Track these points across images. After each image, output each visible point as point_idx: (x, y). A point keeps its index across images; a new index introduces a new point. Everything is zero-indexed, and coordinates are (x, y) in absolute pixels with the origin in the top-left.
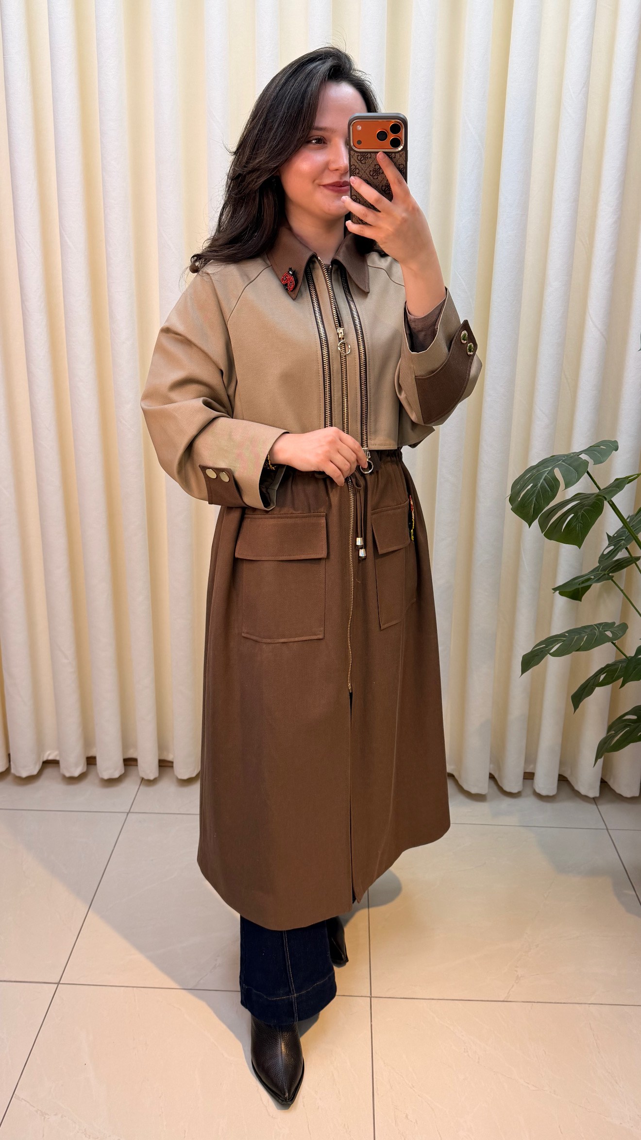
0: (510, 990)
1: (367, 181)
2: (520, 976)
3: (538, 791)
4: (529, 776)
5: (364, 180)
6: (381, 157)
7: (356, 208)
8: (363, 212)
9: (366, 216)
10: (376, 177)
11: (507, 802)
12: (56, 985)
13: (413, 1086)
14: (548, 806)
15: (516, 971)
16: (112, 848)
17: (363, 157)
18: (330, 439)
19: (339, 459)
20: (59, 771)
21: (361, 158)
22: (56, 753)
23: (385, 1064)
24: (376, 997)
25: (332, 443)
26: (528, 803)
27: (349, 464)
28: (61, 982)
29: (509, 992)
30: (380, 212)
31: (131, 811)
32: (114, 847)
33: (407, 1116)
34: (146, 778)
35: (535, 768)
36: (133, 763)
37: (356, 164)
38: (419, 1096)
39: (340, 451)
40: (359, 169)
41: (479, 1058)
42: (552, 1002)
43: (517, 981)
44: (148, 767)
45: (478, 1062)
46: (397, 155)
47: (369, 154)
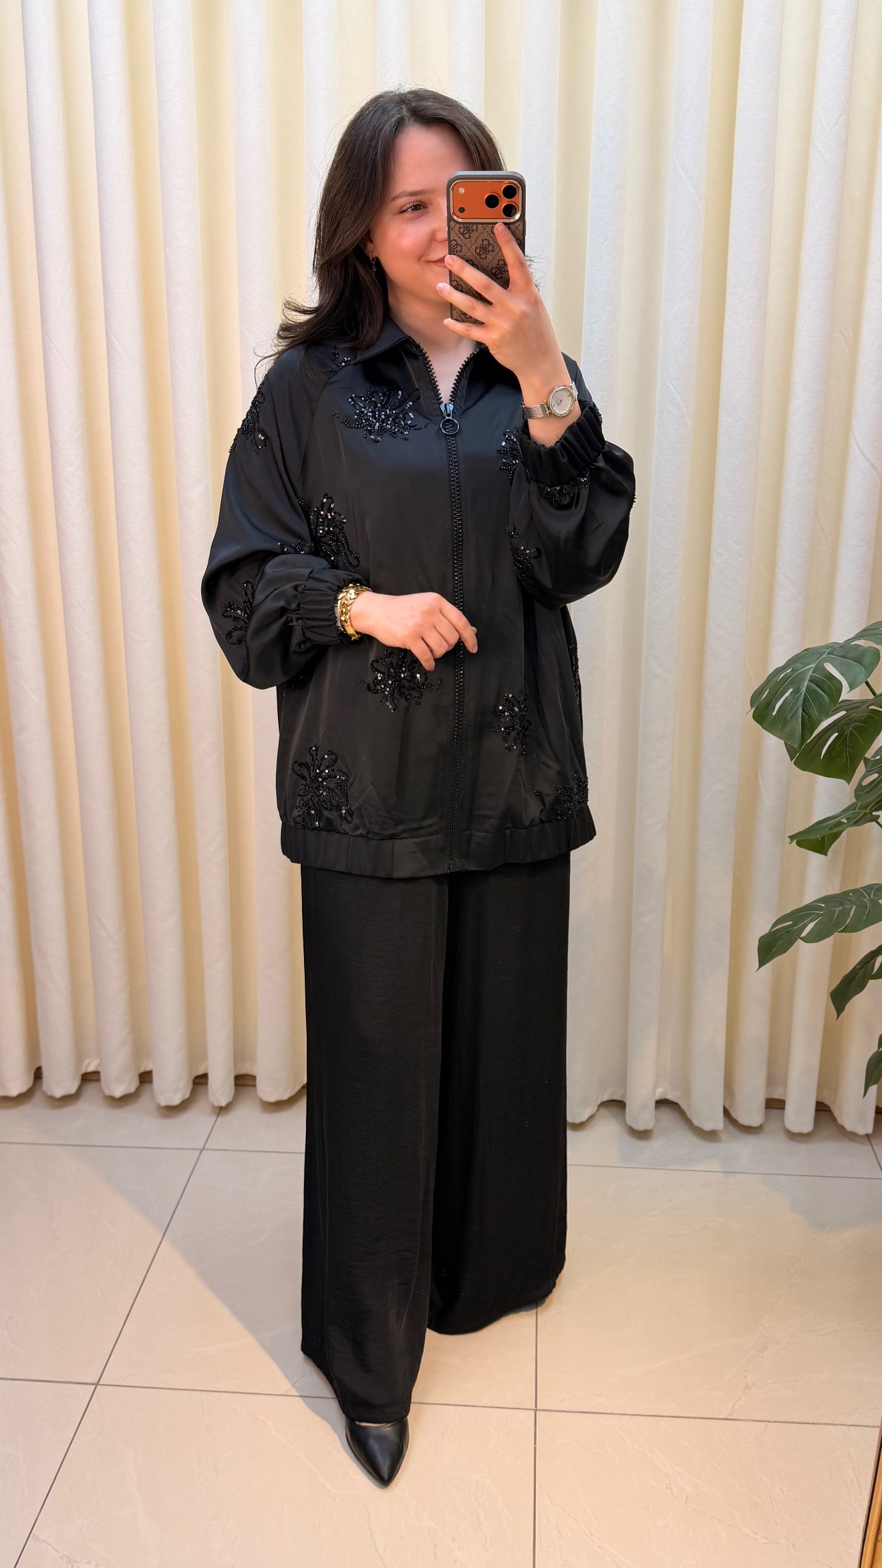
0: (735, 1404)
2: (750, 1384)
3: (789, 1126)
4: (774, 1105)
7: (460, 299)
8: (469, 303)
9: (473, 309)
10: (483, 257)
11: (743, 1140)
12: (94, 1387)
14: (800, 1148)
15: (745, 1377)
16: (178, 1199)
17: (467, 227)
21: (464, 231)
24: (544, 1410)
26: (773, 1143)
28: (101, 1383)
29: (734, 1406)
30: (490, 305)
31: (205, 1148)
32: (181, 1197)
35: (784, 1092)
37: (456, 238)
39: (437, 626)
40: (461, 246)
41: (687, 1498)
42: (794, 1421)
43: (746, 1392)
44: (222, 1087)
45: (686, 1502)
46: (511, 226)
47: (475, 226)
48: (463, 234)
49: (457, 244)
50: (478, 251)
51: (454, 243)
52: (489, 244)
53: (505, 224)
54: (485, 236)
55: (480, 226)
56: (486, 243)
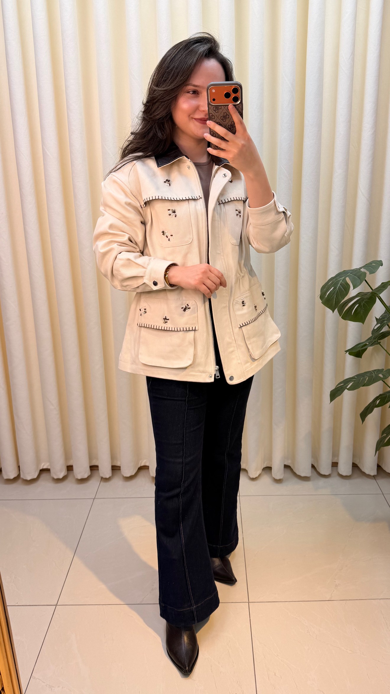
2: (337, 584)
3: (341, 473)
4: (335, 465)
7: (213, 140)
8: (218, 141)
9: (220, 144)
10: (225, 120)
11: (322, 481)
12: (55, 606)
14: (347, 482)
15: (335, 582)
16: (86, 520)
17: (216, 107)
19: (208, 282)
20: (50, 475)
22: (48, 464)
24: (252, 602)
25: (204, 273)
26: (335, 481)
28: (58, 604)
29: (332, 595)
30: (229, 141)
31: (96, 497)
34: (104, 477)
35: (338, 459)
36: (96, 469)
37: (212, 113)
39: (209, 278)
40: (214, 116)
41: (316, 636)
43: (336, 588)
44: (106, 470)
46: (237, 106)
47: (220, 107)
48: (215, 111)
49: (212, 115)
50: (222, 118)
51: (211, 115)
52: (227, 115)
53: (234, 105)
54: (225, 111)
55: (222, 107)
56: (225, 114)
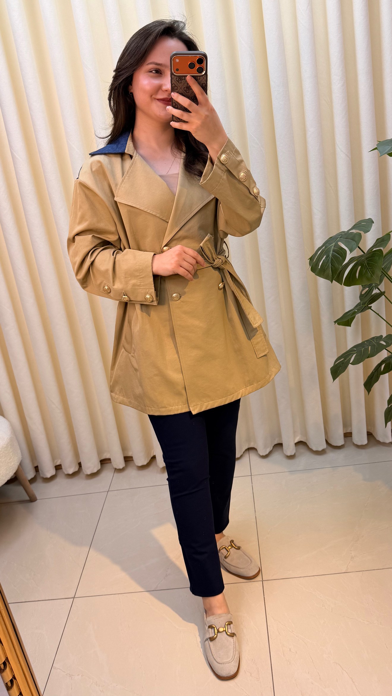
0: (348, 565)
1: (182, 94)
2: (353, 556)
3: (355, 443)
4: (348, 435)
5: (180, 94)
6: (189, 78)
7: (177, 112)
8: (181, 113)
9: (182, 115)
10: (188, 91)
11: (336, 452)
12: (73, 599)
13: (293, 631)
14: (363, 452)
15: (351, 553)
16: (100, 513)
17: (179, 78)
18: (177, 252)
19: (185, 264)
20: (63, 471)
21: (178, 80)
22: (60, 460)
23: (274, 619)
24: (266, 580)
25: (179, 255)
26: (349, 451)
27: (192, 266)
28: (75, 597)
29: (347, 567)
30: (191, 112)
31: (110, 490)
32: (101, 513)
33: (290, 650)
34: (118, 468)
35: (351, 430)
36: (108, 462)
37: (175, 83)
38: (296, 636)
39: (185, 259)
40: (177, 87)
41: (332, 609)
42: (374, 569)
43: (352, 559)
44: (118, 462)
45: (332, 611)
49: (175, 86)
50: (185, 89)
